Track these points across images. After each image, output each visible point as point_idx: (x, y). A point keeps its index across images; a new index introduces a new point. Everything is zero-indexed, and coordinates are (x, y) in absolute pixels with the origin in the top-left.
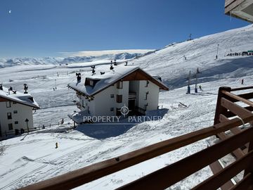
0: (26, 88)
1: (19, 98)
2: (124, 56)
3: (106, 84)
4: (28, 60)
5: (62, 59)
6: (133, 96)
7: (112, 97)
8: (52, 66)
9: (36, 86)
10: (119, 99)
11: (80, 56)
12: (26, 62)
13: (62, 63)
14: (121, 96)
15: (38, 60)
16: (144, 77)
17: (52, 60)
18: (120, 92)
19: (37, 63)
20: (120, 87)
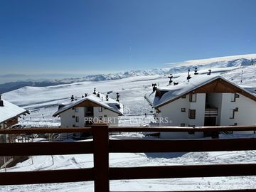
0: (118, 97)
1: (109, 104)
2: (239, 63)
3: (174, 96)
4: (139, 71)
5: (168, 69)
6: (212, 112)
7: (183, 110)
8: (158, 76)
9: (138, 94)
10: (192, 114)
11: (186, 65)
12: (138, 74)
13: (168, 73)
14: (195, 111)
15: (147, 71)
16: (228, 89)
17: (159, 71)
18: (193, 106)
19: (146, 74)
20: (193, 99)
